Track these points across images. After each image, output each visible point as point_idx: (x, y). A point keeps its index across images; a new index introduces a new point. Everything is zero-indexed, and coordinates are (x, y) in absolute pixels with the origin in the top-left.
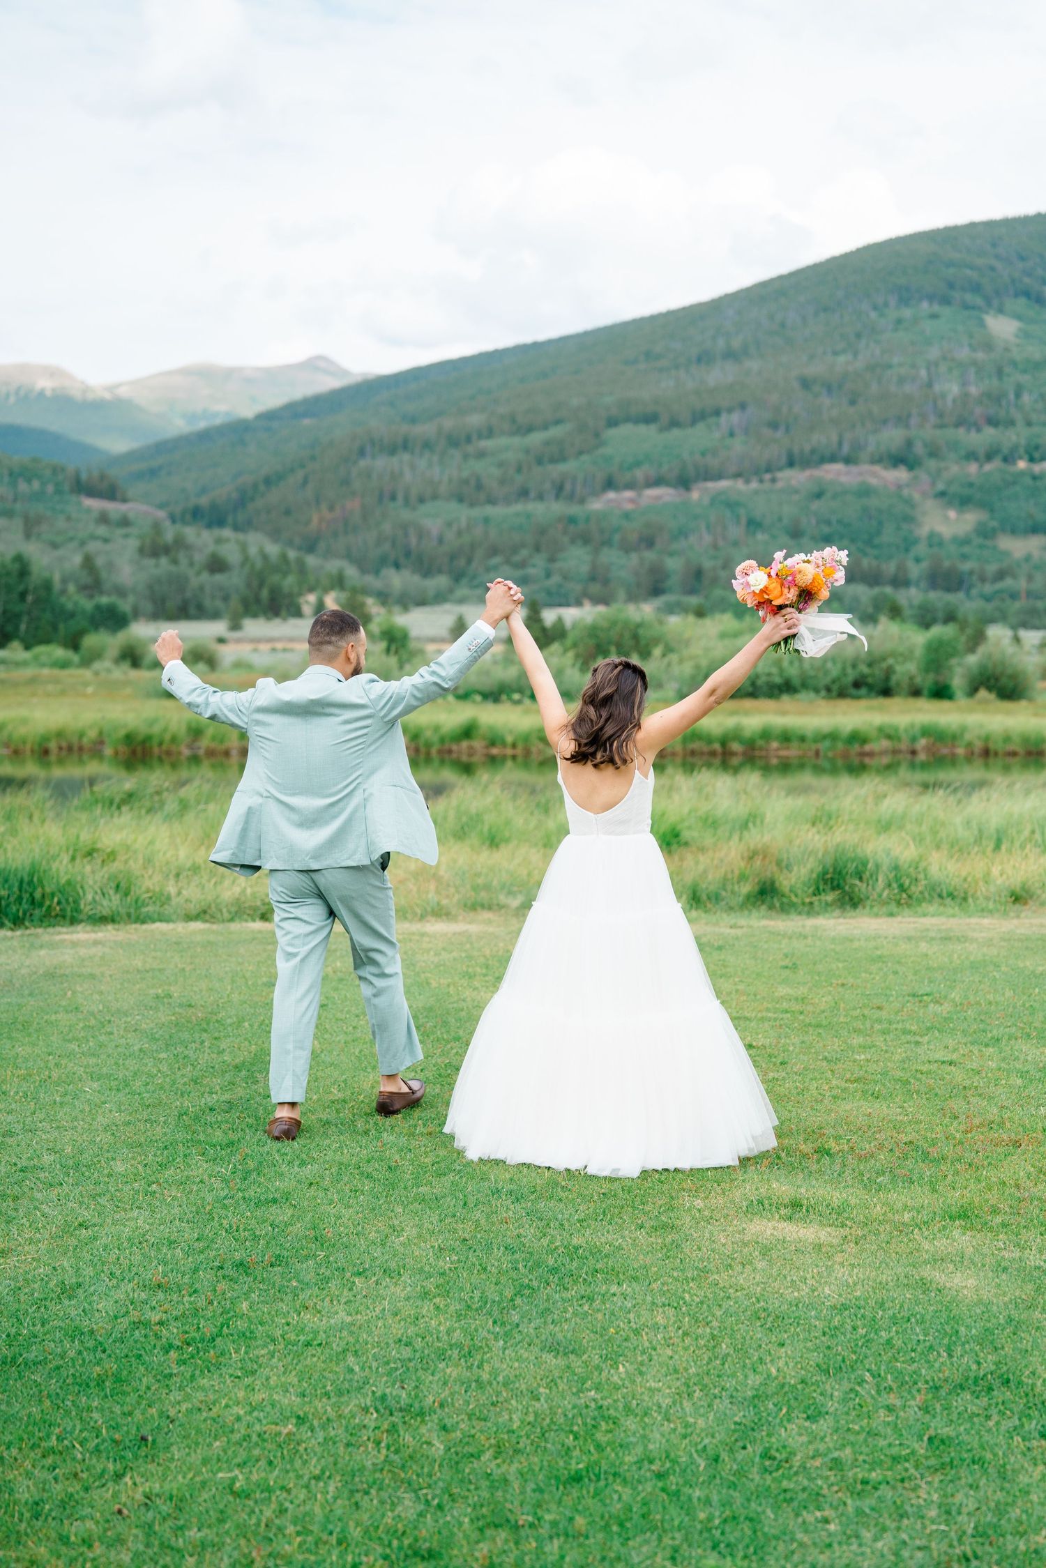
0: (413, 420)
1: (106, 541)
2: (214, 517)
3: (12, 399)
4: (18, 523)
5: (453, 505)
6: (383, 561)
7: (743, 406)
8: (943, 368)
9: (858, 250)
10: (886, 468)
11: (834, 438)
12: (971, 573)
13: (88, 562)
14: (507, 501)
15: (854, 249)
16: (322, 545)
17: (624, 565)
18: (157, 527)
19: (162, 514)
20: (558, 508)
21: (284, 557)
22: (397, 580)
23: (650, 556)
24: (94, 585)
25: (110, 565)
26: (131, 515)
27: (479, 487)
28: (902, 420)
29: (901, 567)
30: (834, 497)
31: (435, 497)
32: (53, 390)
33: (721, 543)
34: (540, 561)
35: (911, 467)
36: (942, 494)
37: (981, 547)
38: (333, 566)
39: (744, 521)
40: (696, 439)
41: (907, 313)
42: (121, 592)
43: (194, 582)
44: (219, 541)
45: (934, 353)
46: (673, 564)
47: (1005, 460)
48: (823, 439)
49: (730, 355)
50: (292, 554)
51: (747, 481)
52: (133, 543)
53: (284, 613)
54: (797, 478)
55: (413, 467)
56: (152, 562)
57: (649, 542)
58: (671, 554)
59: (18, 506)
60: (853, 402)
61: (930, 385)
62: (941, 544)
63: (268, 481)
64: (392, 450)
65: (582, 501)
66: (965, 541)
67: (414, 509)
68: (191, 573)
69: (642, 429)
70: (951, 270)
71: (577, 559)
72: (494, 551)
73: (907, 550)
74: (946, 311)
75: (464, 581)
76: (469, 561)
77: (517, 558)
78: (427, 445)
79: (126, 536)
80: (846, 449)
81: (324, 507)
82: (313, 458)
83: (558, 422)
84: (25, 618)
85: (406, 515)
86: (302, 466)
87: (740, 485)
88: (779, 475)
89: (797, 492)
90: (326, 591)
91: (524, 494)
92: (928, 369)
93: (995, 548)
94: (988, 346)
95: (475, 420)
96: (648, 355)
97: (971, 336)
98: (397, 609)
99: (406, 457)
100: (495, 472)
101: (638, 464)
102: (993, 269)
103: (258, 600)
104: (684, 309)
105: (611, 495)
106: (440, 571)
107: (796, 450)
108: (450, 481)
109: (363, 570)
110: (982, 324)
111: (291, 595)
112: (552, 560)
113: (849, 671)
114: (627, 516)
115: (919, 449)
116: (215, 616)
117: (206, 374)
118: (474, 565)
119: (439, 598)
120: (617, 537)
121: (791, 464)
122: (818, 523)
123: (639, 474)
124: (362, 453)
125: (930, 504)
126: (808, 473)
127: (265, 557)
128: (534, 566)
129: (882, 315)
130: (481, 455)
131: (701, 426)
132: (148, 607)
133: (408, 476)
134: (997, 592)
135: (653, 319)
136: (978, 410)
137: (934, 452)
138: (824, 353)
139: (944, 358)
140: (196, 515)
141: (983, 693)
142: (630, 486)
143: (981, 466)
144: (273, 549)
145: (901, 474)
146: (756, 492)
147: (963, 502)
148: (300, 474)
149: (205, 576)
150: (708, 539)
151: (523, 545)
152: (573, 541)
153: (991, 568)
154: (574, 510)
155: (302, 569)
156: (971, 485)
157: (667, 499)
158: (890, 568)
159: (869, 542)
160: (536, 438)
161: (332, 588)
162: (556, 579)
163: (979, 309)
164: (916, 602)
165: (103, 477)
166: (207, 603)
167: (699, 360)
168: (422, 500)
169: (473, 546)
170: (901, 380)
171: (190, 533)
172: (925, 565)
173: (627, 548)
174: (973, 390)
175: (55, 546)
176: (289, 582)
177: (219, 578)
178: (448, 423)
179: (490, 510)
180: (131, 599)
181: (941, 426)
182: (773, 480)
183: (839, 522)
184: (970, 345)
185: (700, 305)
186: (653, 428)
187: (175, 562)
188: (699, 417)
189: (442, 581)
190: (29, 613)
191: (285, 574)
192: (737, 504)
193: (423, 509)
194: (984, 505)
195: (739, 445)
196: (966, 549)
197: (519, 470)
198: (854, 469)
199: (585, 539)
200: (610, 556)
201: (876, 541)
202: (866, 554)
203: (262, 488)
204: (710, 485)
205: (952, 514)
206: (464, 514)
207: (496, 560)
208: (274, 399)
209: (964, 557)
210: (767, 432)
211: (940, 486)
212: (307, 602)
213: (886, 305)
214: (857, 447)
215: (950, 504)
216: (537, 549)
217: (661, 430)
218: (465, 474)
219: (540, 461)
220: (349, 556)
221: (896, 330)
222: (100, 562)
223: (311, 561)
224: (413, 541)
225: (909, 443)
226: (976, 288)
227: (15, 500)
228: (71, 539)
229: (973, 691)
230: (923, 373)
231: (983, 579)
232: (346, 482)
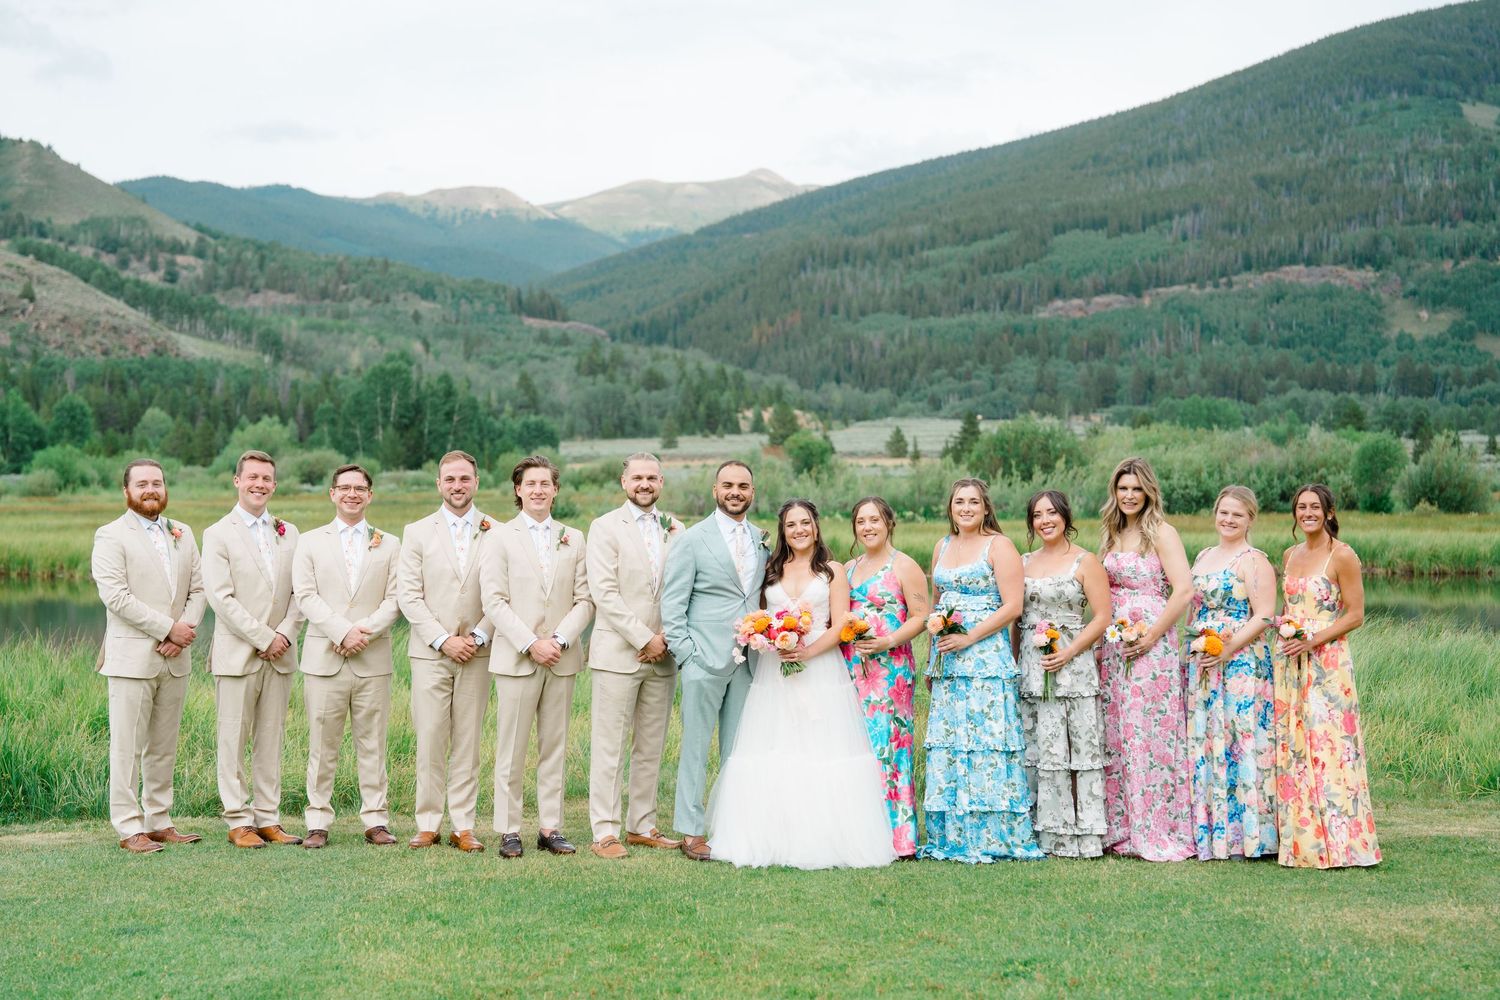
0: (855, 232)
1: (544, 359)
2: (654, 333)
3: (459, 222)
4: (459, 343)
5: (896, 317)
6: (824, 375)
7: (1197, 209)
8: (1413, 161)
9: (1320, 42)
10: (1350, 268)
11: (1295, 239)
12: (1446, 375)
13: (525, 382)
14: (951, 313)
15: (1315, 41)
16: (762, 360)
17: (1072, 375)
18: (596, 345)
19: (603, 332)
20: (1003, 318)
21: (722, 373)
22: (837, 394)
23: (1099, 365)
24: (532, 404)
25: (548, 384)
26: (570, 334)
27: (922, 297)
28: (1369, 218)
29: (1368, 372)
30: (1294, 300)
31: (877, 309)
32: (498, 212)
33: (1174, 351)
34: (985, 372)
35: (1378, 268)
36: (1414, 293)
37: (1457, 348)
38: (771, 381)
39: (1198, 327)
40: (1145, 245)
41: (1374, 105)
42: (556, 410)
43: (630, 399)
44: (656, 358)
45: (1404, 146)
46: (1124, 373)
47: (1484, 255)
48: (1280, 240)
49: (1184, 156)
50: (730, 370)
51: (1202, 286)
52: (571, 362)
53: (720, 427)
54: (1255, 281)
55: (854, 280)
56: (590, 379)
57: (1100, 352)
58: (1122, 364)
59: (460, 326)
60: (1314, 201)
61: (1399, 180)
62: (1412, 345)
63: (708, 297)
64: (834, 264)
65: (1029, 310)
66: (1440, 342)
67: (856, 321)
68: (627, 390)
69: (1091, 235)
70: (1424, 58)
71: (1024, 370)
72: (937, 363)
73: (1375, 354)
74: (1418, 101)
75: (909, 393)
76: (912, 374)
77: (961, 370)
78: (869, 257)
79: (565, 354)
80: (1306, 249)
81: (764, 321)
82: (753, 272)
83: (1002, 231)
84: (451, 438)
85: (848, 328)
86: (742, 281)
87: (1194, 289)
88: (1235, 279)
89: (1254, 295)
90: (764, 407)
91: (968, 304)
92: (1397, 163)
93: (1472, 348)
94: (1465, 136)
95: (918, 230)
96: (1096, 159)
97: (1446, 126)
98: (836, 423)
99: (848, 269)
100: (938, 282)
101: (1086, 271)
102: (1471, 54)
103: (694, 417)
104: (1134, 110)
105: (1059, 303)
106: (882, 385)
107: (1253, 252)
108: (893, 292)
109: (803, 385)
110: (1459, 113)
111: (728, 411)
112: (998, 371)
113: (1276, 482)
114: (1075, 324)
115: (1387, 247)
116: (651, 433)
117: (649, 193)
118: (917, 377)
119: (882, 412)
120: (1065, 347)
121: (1248, 267)
122: (1277, 328)
123: (1087, 281)
124: (803, 266)
125: (1399, 304)
126: (1266, 275)
127: (702, 373)
128: (979, 377)
129: (1346, 109)
130: (924, 265)
131: (1152, 230)
132: (585, 425)
133: (849, 288)
134: (1474, 395)
135: (1101, 121)
136: (1453, 204)
137: (1403, 250)
138: (1284, 150)
139: (1415, 150)
140: (636, 331)
141: (1424, 505)
142: (1077, 294)
143: (1457, 263)
144: (710, 365)
145: (1369, 274)
146: (1211, 297)
147: (1437, 301)
148: (740, 290)
149: (642, 394)
150: (1160, 346)
151: (967, 358)
152: (1019, 352)
153: (1469, 371)
154: (1020, 319)
155: (740, 384)
156: (1445, 283)
157: (1117, 306)
158: (1356, 372)
159: (1333, 346)
160: (980, 247)
161: (770, 404)
162: (1001, 390)
163: (1456, 97)
164: (1383, 408)
165: (543, 296)
166: (644, 419)
167: (1150, 163)
168: (863, 313)
169: (915, 358)
170: (1367, 176)
171: (627, 351)
172: (1394, 368)
173: (1076, 357)
174: (1447, 182)
175: (493, 365)
176: (726, 398)
177: (655, 394)
178: (890, 234)
179: (933, 321)
180: (567, 417)
181: (1412, 223)
182: (1230, 284)
183: (1300, 325)
184: (1444, 136)
185: (1151, 106)
186: (1101, 235)
187: (612, 380)
188: (1150, 220)
189: (884, 394)
190: (455, 433)
191: (723, 390)
192: (1192, 309)
193: (865, 321)
194: (1457, 304)
195: (1191, 248)
196: (1440, 351)
197: (963, 279)
198: (1314, 269)
199: (1032, 349)
200: (1059, 366)
201: (1341, 345)
202: (1330, 360)
203: (702, 303)
204: (1161, 290)
205: (1424, 314)
206: (906, 325)
207: (938, 373)
208: (716, 212)
209: (1438, 359)
210: (1222, 235)
211: (1411, 285)
212: (744, 418)
213: (1351, 98)
214: (1319, 246)
215: (1421, 304)
216: (982, 361)
217: (1109, 237)
218: (907, 286)
219: (984, 271)
220: (789, 371)
221: (1362, 123)
222: (536, 381)
223: (749, 376)
224: (855, 355)
225: (1376, 241)
226: (1452, 75)
227: (457, 321)
228: (510, 359)
229: (1412, 503)
230: (1392, 166)
231: (1460, 383)
232: (787, 296)
